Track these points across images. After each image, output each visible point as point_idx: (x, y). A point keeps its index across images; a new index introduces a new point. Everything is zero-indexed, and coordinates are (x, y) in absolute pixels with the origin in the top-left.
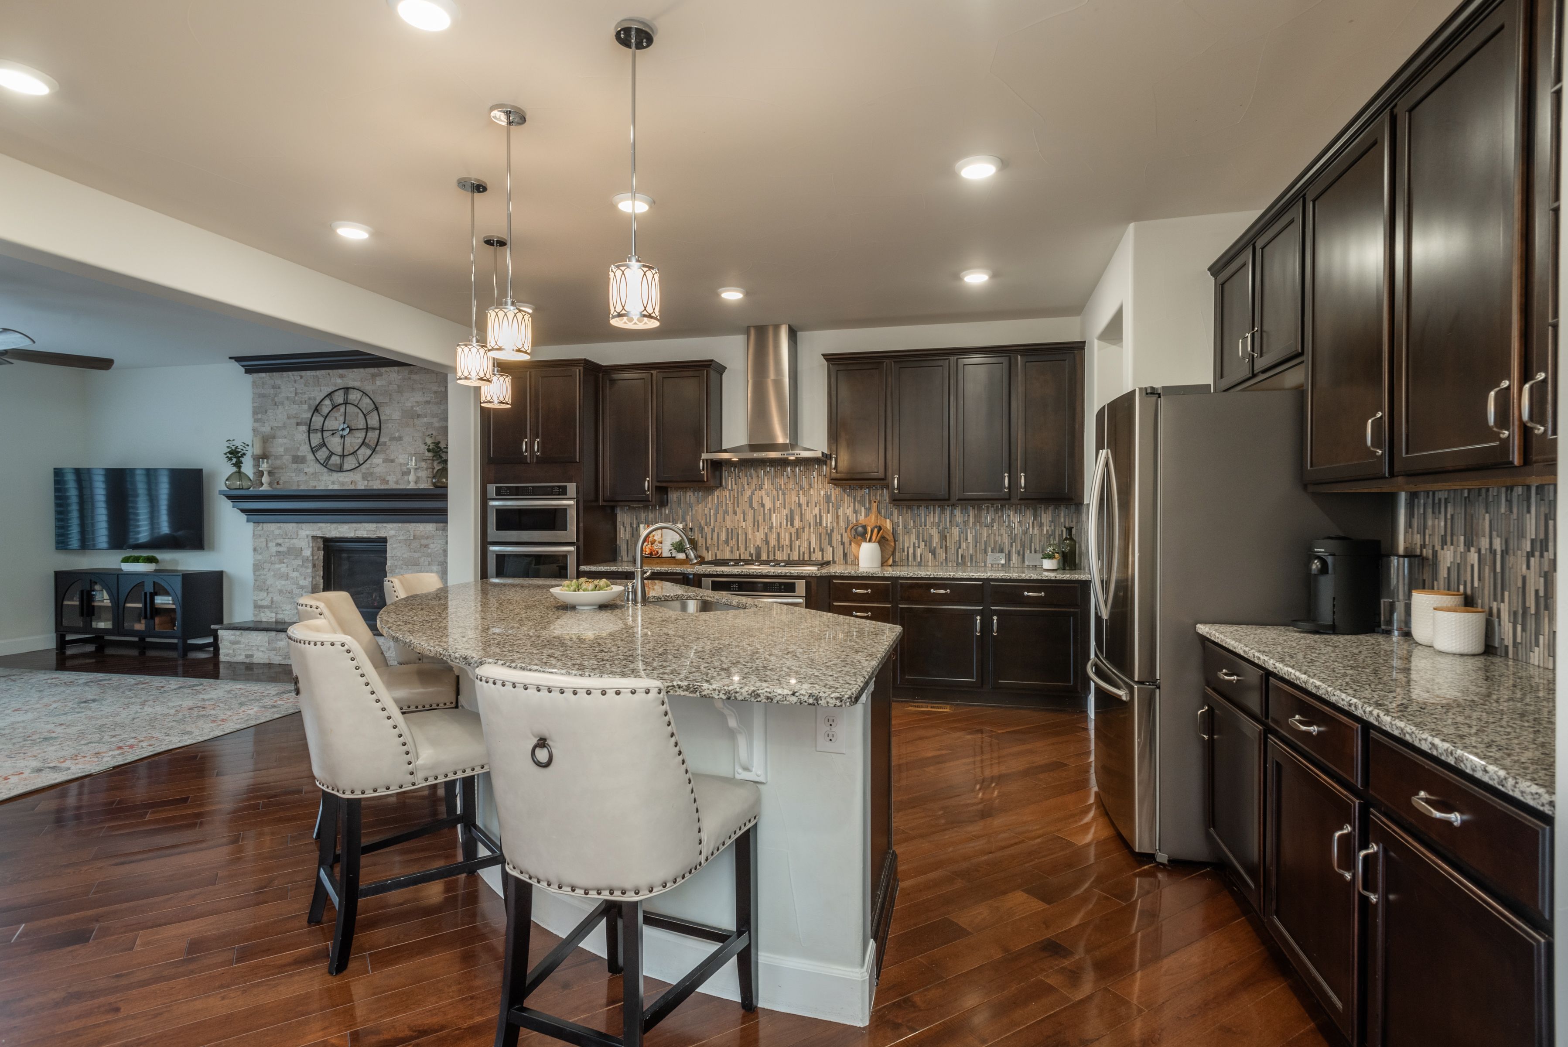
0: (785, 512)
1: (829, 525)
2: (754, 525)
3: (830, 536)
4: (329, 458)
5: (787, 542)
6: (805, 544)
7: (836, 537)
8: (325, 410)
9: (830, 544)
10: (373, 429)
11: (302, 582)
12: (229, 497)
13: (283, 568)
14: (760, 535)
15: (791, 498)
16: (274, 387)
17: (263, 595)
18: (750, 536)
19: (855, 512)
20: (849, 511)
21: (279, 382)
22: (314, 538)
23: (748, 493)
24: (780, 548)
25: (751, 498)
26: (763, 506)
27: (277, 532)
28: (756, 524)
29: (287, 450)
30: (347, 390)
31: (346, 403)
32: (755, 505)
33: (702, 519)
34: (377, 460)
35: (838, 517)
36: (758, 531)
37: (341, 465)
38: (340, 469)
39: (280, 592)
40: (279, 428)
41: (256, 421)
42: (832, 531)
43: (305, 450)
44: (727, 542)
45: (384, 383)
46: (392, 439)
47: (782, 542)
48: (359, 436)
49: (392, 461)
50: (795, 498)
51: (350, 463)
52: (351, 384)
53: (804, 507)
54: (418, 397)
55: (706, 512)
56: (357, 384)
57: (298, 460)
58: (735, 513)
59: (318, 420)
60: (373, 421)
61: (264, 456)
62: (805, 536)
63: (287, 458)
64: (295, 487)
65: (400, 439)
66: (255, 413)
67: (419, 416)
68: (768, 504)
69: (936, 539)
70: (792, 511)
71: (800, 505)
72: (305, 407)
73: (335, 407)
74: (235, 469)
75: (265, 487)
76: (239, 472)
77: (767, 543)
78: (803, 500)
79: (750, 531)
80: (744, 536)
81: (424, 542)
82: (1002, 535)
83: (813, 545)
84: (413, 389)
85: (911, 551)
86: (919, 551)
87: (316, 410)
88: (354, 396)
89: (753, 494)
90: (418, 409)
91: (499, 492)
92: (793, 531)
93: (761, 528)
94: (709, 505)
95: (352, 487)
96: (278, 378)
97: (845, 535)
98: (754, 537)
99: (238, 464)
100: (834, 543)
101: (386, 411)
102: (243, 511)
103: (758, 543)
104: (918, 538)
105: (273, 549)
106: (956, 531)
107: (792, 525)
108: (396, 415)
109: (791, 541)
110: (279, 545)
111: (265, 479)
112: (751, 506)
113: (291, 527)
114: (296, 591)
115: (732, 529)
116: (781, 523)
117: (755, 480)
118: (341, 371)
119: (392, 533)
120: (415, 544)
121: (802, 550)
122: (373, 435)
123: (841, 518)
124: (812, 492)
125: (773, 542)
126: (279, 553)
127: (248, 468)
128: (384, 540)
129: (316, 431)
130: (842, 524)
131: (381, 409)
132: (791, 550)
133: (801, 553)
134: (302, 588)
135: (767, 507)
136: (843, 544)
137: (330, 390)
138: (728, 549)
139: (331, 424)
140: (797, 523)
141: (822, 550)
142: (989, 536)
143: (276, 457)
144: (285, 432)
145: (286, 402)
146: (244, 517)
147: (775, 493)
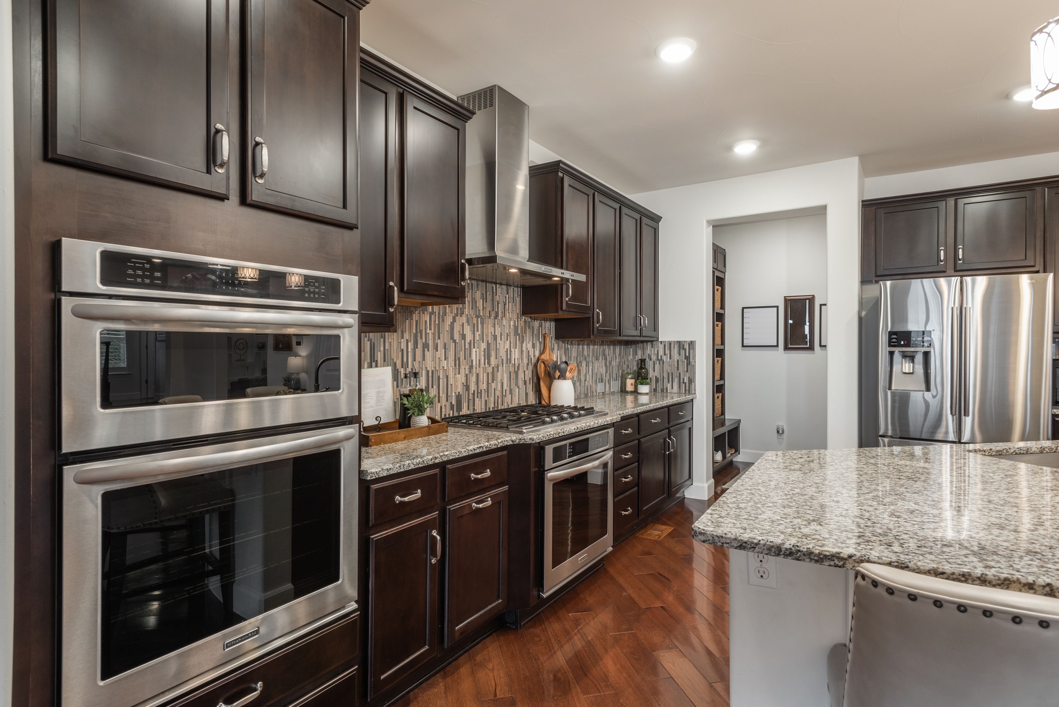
0: (483, 346)
1: (516, 363)
2: (455, 365)
5: (485, 386)
6: (499, 387)
9: (517, 384)
14: (461, 378)
15: (488, 328)
18: (451, 381)
19: (534, 346)
20: (530, 346)
23: (449, 319)
24: (480, 393)
25: (453, 326)
26: (463, 337)
32: (457, 337)
33: (397, 358)
35: (522, 351)
36: (459, 373)
47: (481, 386)
50: (491, 329)
53: (499, 339)
55: (403, 346)
58: (435, 348)
62: (499, 374)
68: (469, 335)
70: (488, 345)
71: (496, 337)
77: (467, 387)
78: (498, 331)
79: (451, 375)
80: (445, 380)
83: (505, 386)
92: (491, 370)
93: (462, 369)
94: (407, 336)
98: (456, 381)
100: (521, 383)
103: (460, 389)
107: (489, 363)
109: (488, 384)
112: (452, 338)
115: (432, 371)
116: (479, 360)
121: (497, 394)
123: (524, 353)
132: (488, 397)
133: (496, 397)
135: (468, 340)
140: (493, 361)
147: (475, 319)
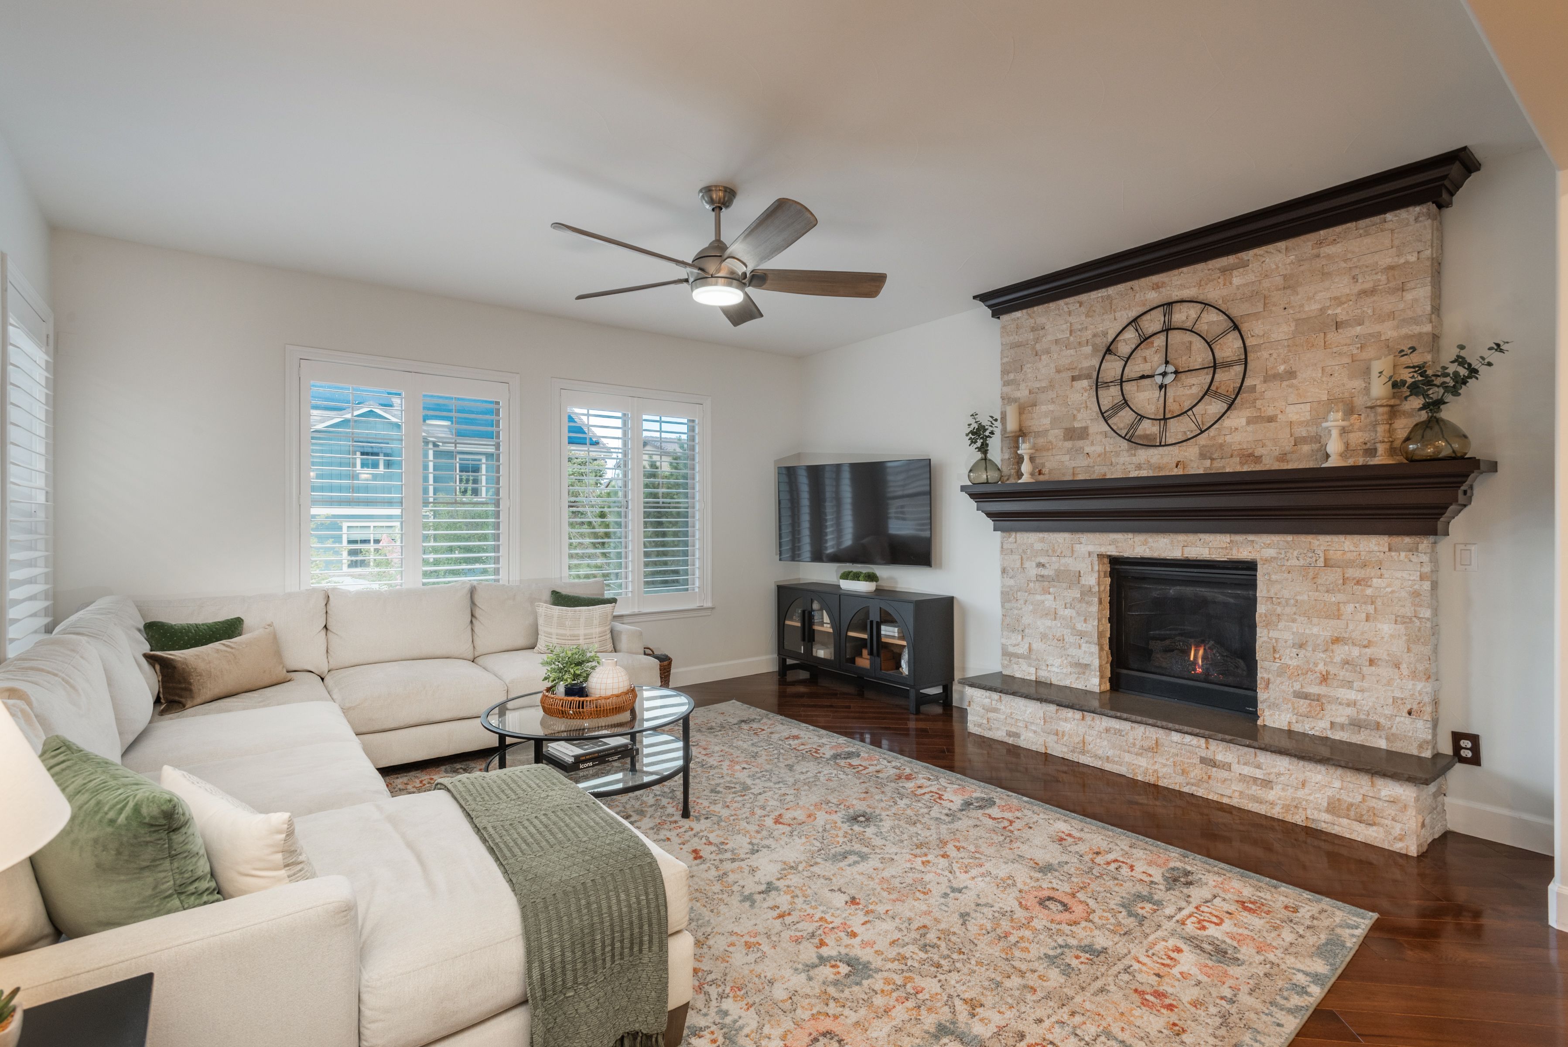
4: (1133, 426)
8: (1124, 349)
10: (1228, 365)
11: (1080, 626)
12: (973, 496)
13: (1049, 601)
16: (1033, 329)
17: (1016, 638)
21: (1042, 320)
22: (1101, 556)
27: (1038, 546)
29: (1055, 421)
30: (1168, 306)
31: (1167, 329)
34: (1237, 420)
37: (1160, 435)
38: (1149, 443)
39: (1044, 637)
40: (1043, 390)
41: (1006, 383)
43: (1088, 417)
45: (1251, 277)
46: (1271, 377)
48: (1197, 383)
49: (1271, 419)
51: (1178, 429)
52: (1176, 295)
54: (1342, 286)
56: (1186, 294)
57: (1076, 434)
59: (1112, 368)
60: (1230, 347)
61: (1022, 433)
63: (1055, 435)
64: (1068, 478)
65: (1291, 374)
66: (1005, 372)
67: (1338, 325)
72: (1088, 349)
73: (1145, 339)
74: (979, 455)
75: (1026, 479)
76: (985, 459)
81: (1358, 573)
84: (1325, 275)
87: (1109, 351)
88: (1181, 315)
90: (1341, 313)
95: (1179, 472)
96: (1042, 315)
99: (984, 449)
101: (1255, 329)
102: (989, 515)
105: (1032, 571)
108: (1282, 331)
110: (1040, 565)
111: (1026, 467)
113: (1061, 539)
114: (1070, 639)
118: (1155, 279)
119: (1270, 552)
120: (1332, 576)
122: (1227, 378)
126: (1041, 578)
127: (997, 452)
128: (1250, 567)
129: (1107, 385)
131: (1244, 327)
134: (1081, 635)
137: (1133, 314)
139: (1136, 368)
143: (1037, 434)
144: (1052, 394)
145: (1054, 348)
146: (990, 523)
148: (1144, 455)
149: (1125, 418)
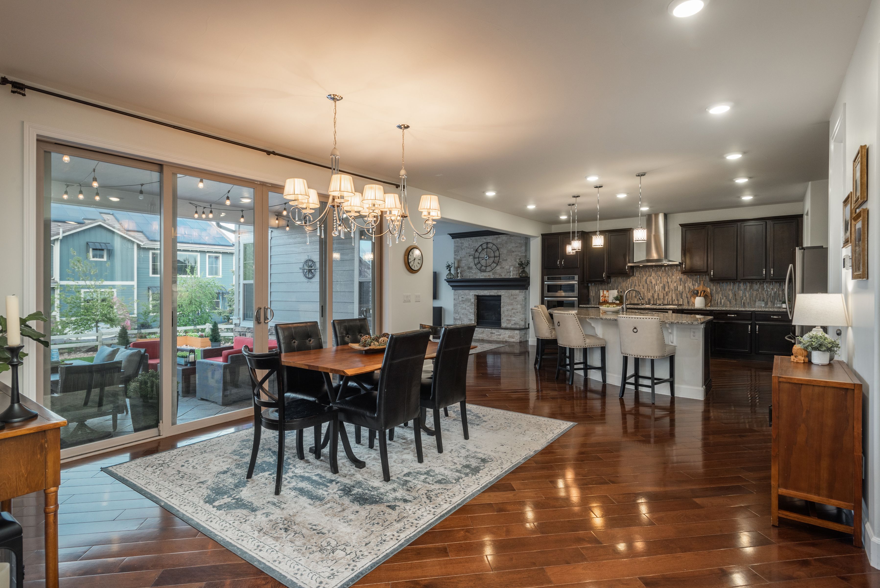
0: (661, 285)
1: (681, 290)
3: (681, 295)
4: (481, 267)
5: (662, 297)
6: (670, 298)
7: (684, 295)
8: (479, 251)
9: (682, 298)
10: (497, 257)
11: (471, 311)
12: (447, 281)
13: (464, 306)
14: (650, 295)
16: (461, 243)
17: (457, 315)
18: (646, 294)
19: (693, 285)
20: (690, 285)
21: (463, 241)
22: (475, 295)
23: (645, 278)
24: (659, 299)
25: (646, 280)
26: (651, 283)
27: (462, 293)
28: (648, 290)
29: (466, 265)
30: (487, 243)
31: (487, 248)
32: (648, 282)
34: (498, 268)
35: (685, 287)
36: (649, 293)
37: (485, 270)
38: (485, 271)
39: (463, 314)
40: (463, 257)
41: (455, 255)
42: (682, 292)
43: (472, 265)
44: (636, 297)
45: (501, 240)
46: (503, 260)
47: (660, 297)
48: (492, 260)
49: (503, 268)
50: (665, 280)
51: (489, 269)
52: (489, 241)
53: (670, 283)
54: (513, 245)
55: (627, 285)
56: (491, 241)
57: (470, 268)
58: (639, 286)
59: (477, 254)
60: (497, 254)
61: (458, 267)
62: (670, 294)
63: (466, 268)
64: (468, 278)
65: (506, 260)
66: (455, 252)
67: (513, 252)
68: (654, 282)
69: (731, 295)
70: (664, 285)
71: (668, 282)
72: (472, 250)
73: (483, 249)
74: (449, 272)
75: (459, 278)
76: (450, 273)
77: (653, 297)
78: (669, 280)
79: (646, 292)
80: (643, 295)
81: (515, 297)
82: (763, 294)
83: (674, 298)
84: (511, 242)
85: (719, 300)
86: (723, 301)
87: (476, 251)
88: (490, 245)
89: (647, 278)
90: (513, 249)
91: (548, 279)
92: (665, 292)
93: (651, 292)
94: (628, 283)
95: (489, 277)
96: (463, 240)
97: (688, 294)
98: (648, 295)
99: (450, 270)
100: (683, 297)
101: (501, 250)
102: (451, 286)
103: (649, 297)
104: (722, 295)
105: (461, 299)
106: (741, 293)
107: (664, 290)
108: (505, 252)
109: (664, 297)
110: (463, 298)
111: (459, 275)
112: (646, 283)
113: (467, 291)
114: (469, 314)
115: (638, 292)
116: (659, 290)
117: (648, 273)
118: (485, 237)
119: (503, 293)
120: (512, 297)
121: (669, 300)
122: (497, 259)
123: (687, 287)
124: (673, 277)
125: (656, 297)
126: (462, 301)
127: (453, 271)
128: (500, 296)
129: (476, 258)
130: (687, 290)
131: (500, 250)
132: (664, 300)
134: (471, 313)
135: (653, 283)
136: (687, 297)
137: (481, 243)
138: (636, 299)
139: (482, 255)
140: (667, 289)
141: (678, 300)
142: (757, 294)
143: (462, 267)
144: (465, 259)
145: (466, 248)
146: (451, 288)
147: (657, 278)
148: (483, 273)
149: (479, 266)
